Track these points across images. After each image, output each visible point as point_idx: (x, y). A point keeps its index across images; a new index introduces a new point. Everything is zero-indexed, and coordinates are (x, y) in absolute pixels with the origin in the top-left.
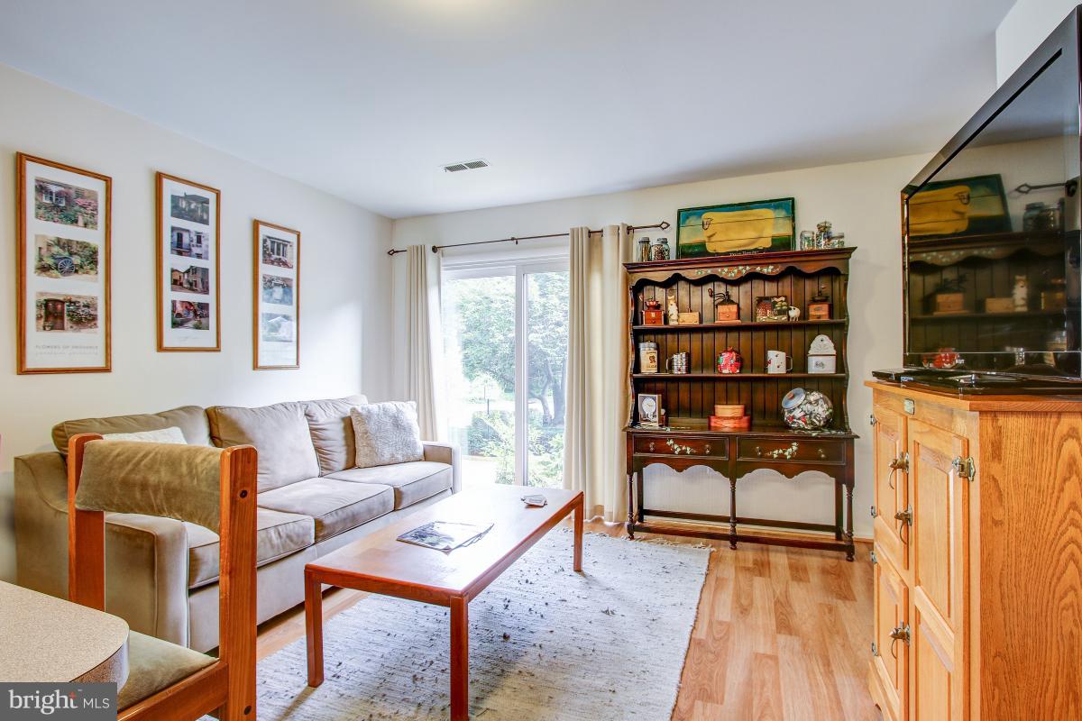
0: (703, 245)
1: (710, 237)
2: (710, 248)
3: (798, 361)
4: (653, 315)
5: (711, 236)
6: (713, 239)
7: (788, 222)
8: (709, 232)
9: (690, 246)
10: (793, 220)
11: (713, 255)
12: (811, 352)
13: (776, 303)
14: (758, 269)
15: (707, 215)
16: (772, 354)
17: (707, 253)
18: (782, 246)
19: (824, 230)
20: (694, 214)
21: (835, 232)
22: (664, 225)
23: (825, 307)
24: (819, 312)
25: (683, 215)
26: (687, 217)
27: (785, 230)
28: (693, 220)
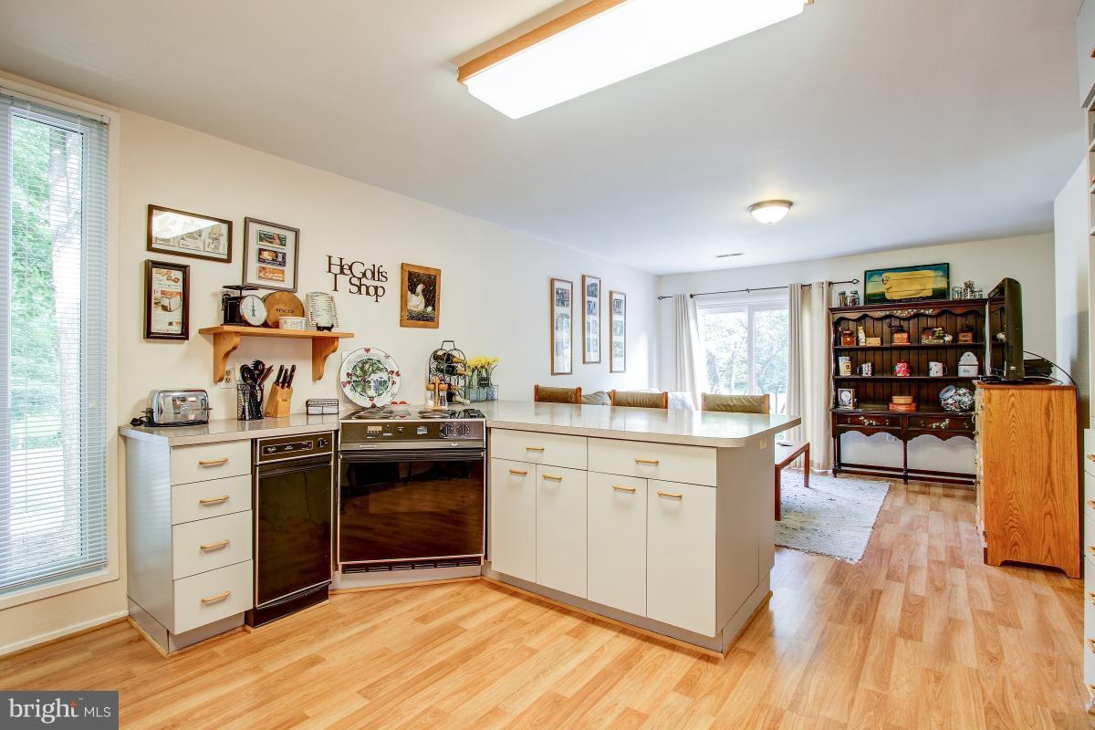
0: (883, 294)
1: (888, 289)
2: (888, 296)
3: (951, 368)
4: (849, 339)
6: (890, 290)
7: (945, 280)
8: (887, 286)
9: (874, 295)
10: (948, 278)
11: (890, 301)
12: (960, 363)
13: (936, 331)
14: (922, 311)
15: (885, 275)
16: (932, 364)
17: (886, 301)
18: (940, 294)
19: (969, 286)
20: (877, 274)
21: (977, 287)
22: (855, 281)
23: (970, 335)
24: (966, 338)
25: (869, 275)
26: (872, 276)
27: (942, 284)
28: (876, 278)
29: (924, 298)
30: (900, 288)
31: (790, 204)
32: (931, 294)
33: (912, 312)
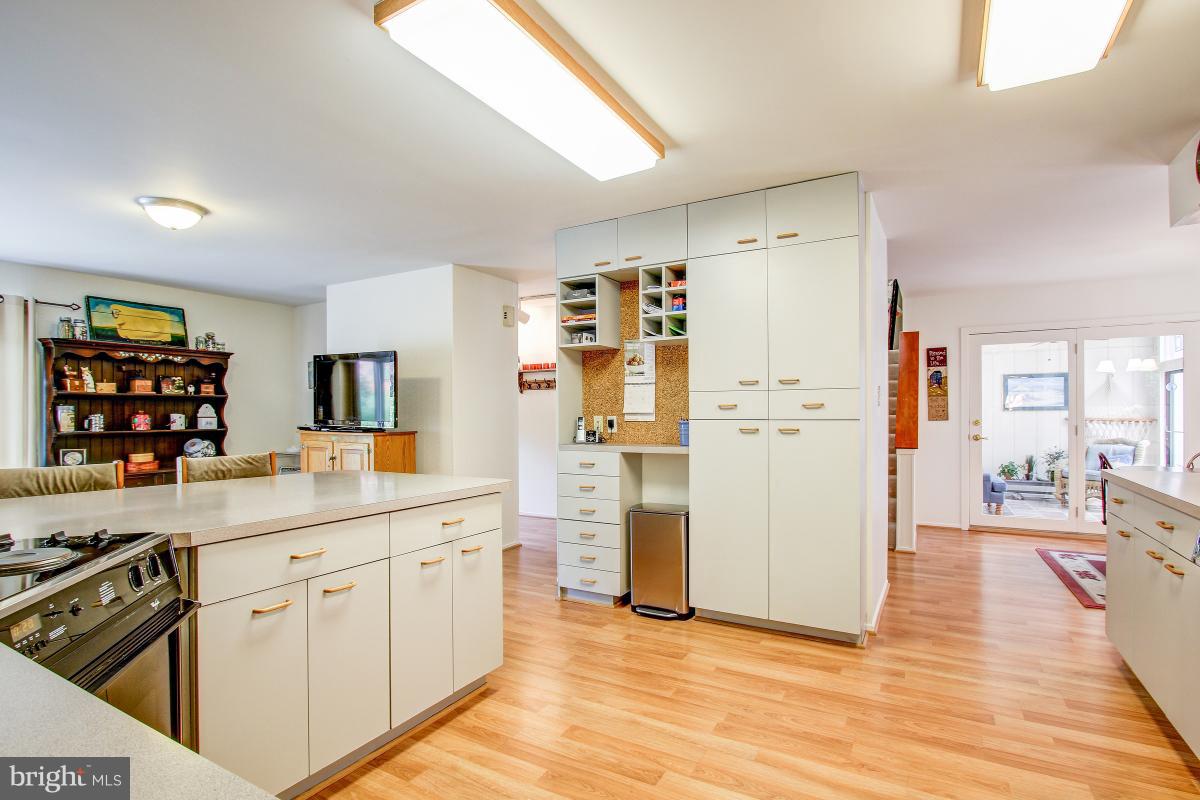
0: (114, 330)
1: (120, 325)
2: (122, 334)
3: (192, 421)
4: (77, 383)
5: (123, 324)
6: (123, 327)
7: (181, 326)
8: (119, 321)
9: (103, 329)
10: (185, 325)
11: (125, 340)
12: (199, 415)
13: (175, 381)
14: (171, 357)
15: (114, 307)
16: (174, 416)
17: (119, 338)
18: (180, 341)
19: (210, 337)
20: (103, 303)
21: (218, 340)
22: (74, 307)
23: (212, 386)
24: (208, 390)
25: (91, 302)
26: (97, 304)
27: (180, 332)
28: (102, 308)
29: (164, 343)
30: (135, 328)
31: (204, 211)
32: (170, 340)
33: (161, 357)
